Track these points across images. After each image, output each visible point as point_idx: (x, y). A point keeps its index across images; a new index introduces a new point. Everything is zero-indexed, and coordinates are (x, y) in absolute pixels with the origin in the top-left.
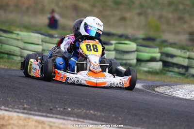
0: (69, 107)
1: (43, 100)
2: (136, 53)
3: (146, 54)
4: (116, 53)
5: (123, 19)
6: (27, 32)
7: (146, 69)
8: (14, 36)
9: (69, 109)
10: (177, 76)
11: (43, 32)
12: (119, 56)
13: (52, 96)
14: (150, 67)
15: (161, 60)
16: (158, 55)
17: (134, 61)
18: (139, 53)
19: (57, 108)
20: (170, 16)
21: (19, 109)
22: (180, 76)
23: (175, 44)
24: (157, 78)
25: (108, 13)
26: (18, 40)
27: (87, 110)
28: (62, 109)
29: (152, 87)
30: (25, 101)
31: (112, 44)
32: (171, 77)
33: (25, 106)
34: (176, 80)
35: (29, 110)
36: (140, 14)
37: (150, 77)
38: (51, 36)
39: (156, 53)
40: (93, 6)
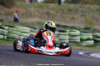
2: (80, 36)
3: (85, 36)
4: (69, 36)
5: (73, 18)
6: (22, 26)
7: (85, 44)
8: (15, 29)
11: (31, 26)
12: (71, 38)
14: (88, 43)
15: (93, 40)
16: (91, 37)
17: (79, 40)
18: (81, 36)
24: (91, 49)
25: (65, 15)
26: (17, 31)
29: (88, 54)
31: (67, 32)
32: (99, 48)
33: (21, 65)
36: (82, 16)
37: (87, 48)
38: (35, 28)
39: (90, 36)
40: (57, 12)
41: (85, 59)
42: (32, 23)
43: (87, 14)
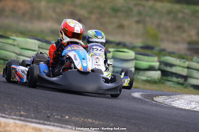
0: (67, 116)
1: (40, 107)
2: (134, 61)
3: (145, 62)
4: (114, 61)
5: (121, 26)
6: (23, 37)
7: (144, 78)
8: (10, 41)
9: (67, 117)
10: (176, 86)
11: (39, 37)
13: (49, 103)
14: (149, 76)
15: (159, 69)
16: (157, 64)
17: (133, 69)
18: (137, 62)
19: (54, 116)
20: (169, 24)
21: (16, 115)
22: (178, 86)
23: (173, 53)
24: (155, 87)
25: (106, 20)
26: (14, 45)
27: (85, 119)
28: (59, 117)
29: (151, 97)
30: (22, 108)
31: (110, 52)
32: (170, 87)
33: (22, 113)
34: (174, 90)
35: (26, 118)
36: (138, 22)
37: (148, 86)
38: (48, 42)
39: (154, 62)
40: (91, 12)
41: (144, 107)
42: (42, 32)
43: (148, 19)
